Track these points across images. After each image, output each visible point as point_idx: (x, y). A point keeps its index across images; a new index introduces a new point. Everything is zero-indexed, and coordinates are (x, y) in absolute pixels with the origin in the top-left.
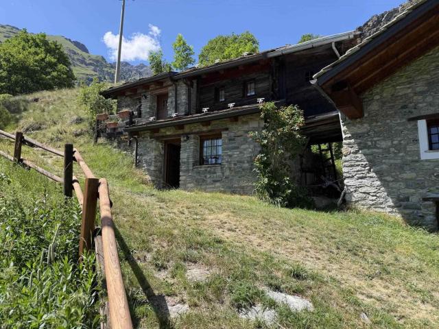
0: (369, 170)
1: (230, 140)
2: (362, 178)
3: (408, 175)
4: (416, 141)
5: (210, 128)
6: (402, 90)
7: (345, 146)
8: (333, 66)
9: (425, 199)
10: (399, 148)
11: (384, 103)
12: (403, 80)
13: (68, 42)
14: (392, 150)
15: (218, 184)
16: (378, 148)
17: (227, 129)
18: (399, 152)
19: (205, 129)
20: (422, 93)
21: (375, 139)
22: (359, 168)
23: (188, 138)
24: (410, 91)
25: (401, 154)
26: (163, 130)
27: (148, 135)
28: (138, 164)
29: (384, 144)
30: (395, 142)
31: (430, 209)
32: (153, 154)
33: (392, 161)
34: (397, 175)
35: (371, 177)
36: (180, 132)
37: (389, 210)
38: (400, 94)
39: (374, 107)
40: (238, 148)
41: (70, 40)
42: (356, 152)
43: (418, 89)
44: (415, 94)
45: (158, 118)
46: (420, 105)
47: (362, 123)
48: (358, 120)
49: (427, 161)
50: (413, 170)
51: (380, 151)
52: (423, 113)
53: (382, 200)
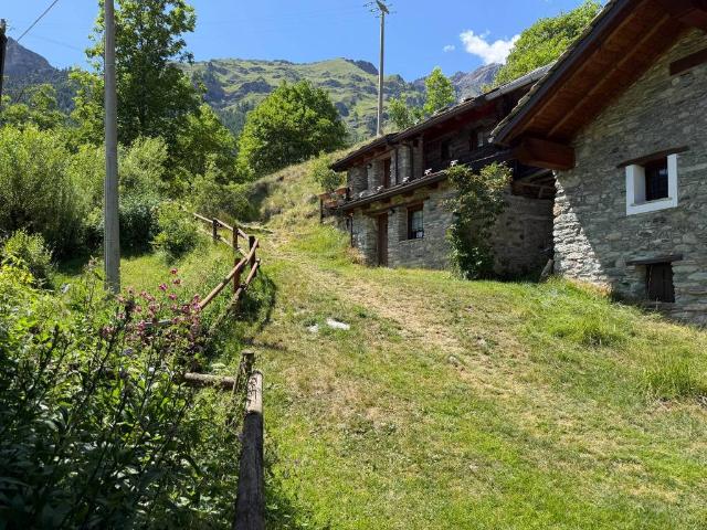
0: (578, 233)
1: (431, 210)
2: (570, 242)
3: (614, 235)
4: (623, 192)
5: (412, 198)
6: (615, 129)
7: (556, 205)
8: (510, 120)
9: (629, 264)
10: (608, 203)
11: (595, 147)
12: (615, 116)
13: (350, 64)
14: (601, 205)
15: (420, 260)
16: (587, 205)
17: (428, 198)
18: (607, 208)
19: (408, 200)
20: (633, 131)
21: (585, 193)
22: (567, 231)
23: (394, 212)
24: (621, 129)
25: (608, 210)
26: (373, 205)
27: (361, 211)
28: (353, 243)
29: (592, 200)
30: (604, 196)
31: (635, 275)
32: (365, 232)
33: (599, 219)
34: (603, 237)
35: (579, 241)
36: (388, 205)
37: (594, 278)
38: (611, 134)
39: (585, 153)
40: (438, 218)
41: (352, 61)
42: (566, 212)
43: (629, 127)
44: (627, 132)
45: (386, 187)
46: (630, 147)
47: (573, 175)
48: (570, 171)
49: (633, 216)
50: (619, 228)
51: (589, 207)
52: (634, 156)
53: (588, 267)
